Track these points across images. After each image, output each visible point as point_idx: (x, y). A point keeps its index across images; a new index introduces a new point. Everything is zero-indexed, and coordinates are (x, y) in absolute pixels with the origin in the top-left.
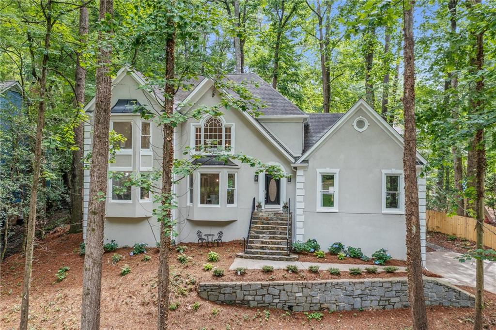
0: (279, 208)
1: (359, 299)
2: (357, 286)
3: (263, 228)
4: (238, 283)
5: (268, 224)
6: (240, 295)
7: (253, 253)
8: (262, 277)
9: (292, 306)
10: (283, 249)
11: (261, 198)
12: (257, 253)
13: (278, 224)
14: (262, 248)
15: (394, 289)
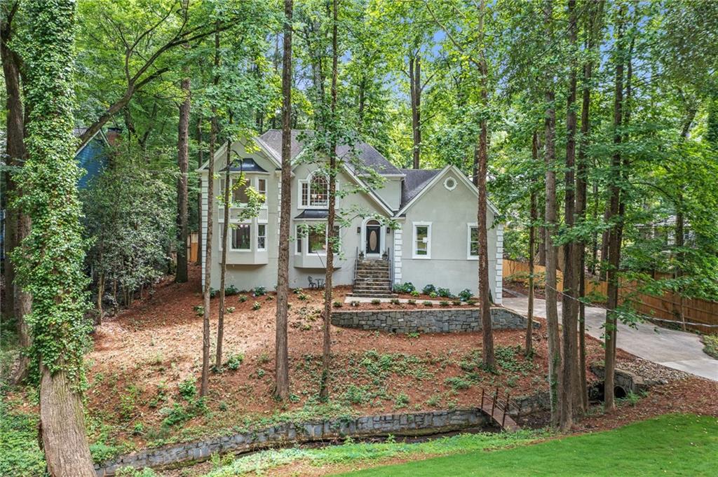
0: (379, 256)
1: (447, 324)
2: (445, 314)
3: (367, 273)
4: (354, 311)
5: (371, 269)
6: (356, 320)
7: (360, 293)
8: (372, 307)
9: (395, 329)
10: (385, 289)
11: (363, 248)
12: (364, 292)
13: (380, 270)
14: (368, 288)
15: (474, 316)
